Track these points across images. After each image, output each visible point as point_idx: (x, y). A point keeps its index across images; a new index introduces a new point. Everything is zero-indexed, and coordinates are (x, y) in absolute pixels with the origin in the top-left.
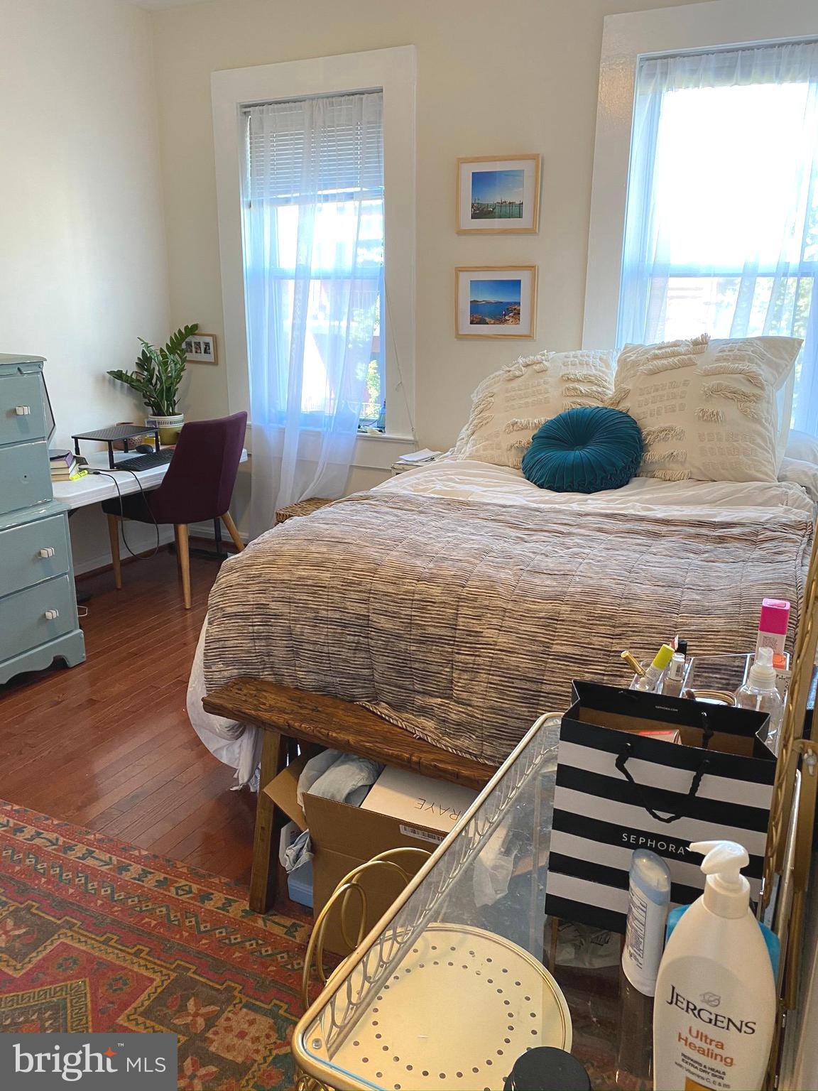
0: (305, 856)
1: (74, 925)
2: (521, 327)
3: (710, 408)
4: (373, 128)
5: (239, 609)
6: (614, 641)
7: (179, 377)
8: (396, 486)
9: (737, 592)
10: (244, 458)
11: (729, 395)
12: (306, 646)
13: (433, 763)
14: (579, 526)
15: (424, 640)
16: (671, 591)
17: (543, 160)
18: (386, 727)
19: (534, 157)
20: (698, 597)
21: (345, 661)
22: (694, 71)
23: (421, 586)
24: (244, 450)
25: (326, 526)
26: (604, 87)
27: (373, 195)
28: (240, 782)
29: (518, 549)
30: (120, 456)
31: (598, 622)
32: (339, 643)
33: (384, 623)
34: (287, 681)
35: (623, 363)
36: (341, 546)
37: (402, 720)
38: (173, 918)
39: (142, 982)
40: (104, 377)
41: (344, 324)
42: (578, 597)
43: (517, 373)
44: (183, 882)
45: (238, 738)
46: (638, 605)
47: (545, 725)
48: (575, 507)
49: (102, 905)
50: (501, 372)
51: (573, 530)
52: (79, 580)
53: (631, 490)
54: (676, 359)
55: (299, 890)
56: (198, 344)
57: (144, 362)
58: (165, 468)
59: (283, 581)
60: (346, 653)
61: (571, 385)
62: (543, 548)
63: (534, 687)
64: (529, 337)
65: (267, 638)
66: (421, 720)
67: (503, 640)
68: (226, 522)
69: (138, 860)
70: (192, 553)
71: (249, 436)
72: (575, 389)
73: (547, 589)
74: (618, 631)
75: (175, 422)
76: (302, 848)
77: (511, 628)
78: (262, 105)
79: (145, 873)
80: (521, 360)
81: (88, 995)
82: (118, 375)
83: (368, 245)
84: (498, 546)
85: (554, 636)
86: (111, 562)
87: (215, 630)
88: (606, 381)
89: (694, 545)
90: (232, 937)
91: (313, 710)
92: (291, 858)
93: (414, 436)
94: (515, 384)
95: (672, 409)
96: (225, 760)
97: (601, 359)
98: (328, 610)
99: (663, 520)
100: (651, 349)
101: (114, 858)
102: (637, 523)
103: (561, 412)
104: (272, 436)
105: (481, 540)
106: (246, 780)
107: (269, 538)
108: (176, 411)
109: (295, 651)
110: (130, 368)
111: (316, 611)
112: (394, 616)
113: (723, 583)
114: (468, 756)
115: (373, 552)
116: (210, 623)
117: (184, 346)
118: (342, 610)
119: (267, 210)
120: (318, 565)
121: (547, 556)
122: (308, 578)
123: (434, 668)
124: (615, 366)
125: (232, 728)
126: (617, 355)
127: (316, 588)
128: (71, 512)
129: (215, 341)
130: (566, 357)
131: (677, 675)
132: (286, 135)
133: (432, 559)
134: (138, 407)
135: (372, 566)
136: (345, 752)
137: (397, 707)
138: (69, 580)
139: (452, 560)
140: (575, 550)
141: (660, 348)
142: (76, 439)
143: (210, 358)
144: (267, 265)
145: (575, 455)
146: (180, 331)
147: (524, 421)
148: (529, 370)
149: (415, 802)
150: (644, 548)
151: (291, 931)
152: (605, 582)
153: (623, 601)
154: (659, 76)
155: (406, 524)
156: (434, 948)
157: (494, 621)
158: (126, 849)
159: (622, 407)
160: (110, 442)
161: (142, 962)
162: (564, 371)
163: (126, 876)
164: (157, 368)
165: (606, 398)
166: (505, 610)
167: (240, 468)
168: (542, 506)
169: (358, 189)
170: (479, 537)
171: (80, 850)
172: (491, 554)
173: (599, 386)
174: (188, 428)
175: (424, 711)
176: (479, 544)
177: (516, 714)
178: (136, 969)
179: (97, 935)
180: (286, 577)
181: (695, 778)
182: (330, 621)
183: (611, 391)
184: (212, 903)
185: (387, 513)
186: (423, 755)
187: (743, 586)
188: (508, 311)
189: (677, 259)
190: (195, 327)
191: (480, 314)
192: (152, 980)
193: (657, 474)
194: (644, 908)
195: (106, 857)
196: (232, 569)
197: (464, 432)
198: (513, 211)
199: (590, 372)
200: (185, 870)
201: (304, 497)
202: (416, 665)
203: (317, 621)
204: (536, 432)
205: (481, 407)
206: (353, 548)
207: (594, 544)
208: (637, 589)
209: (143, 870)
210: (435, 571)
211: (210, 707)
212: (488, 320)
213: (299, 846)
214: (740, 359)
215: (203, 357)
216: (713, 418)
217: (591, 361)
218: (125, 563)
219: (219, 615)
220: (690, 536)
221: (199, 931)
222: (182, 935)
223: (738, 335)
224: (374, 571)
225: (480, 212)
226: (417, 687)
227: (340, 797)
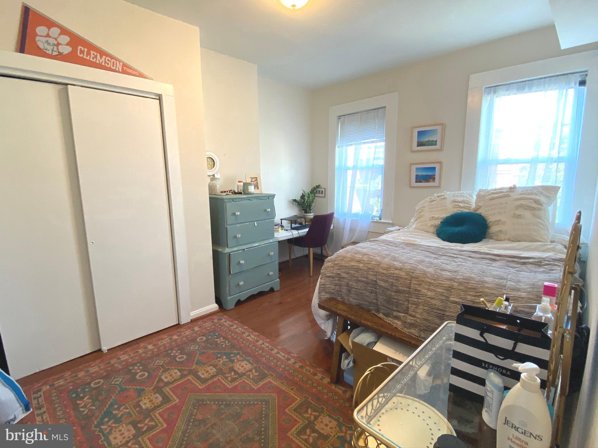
0: (351, 364)
1: (273, 375)
2: (436, 183)
3: (518, 212)
4: (382, 119)
5: (331, 275)
6: (476, 298)
7: (313, 201)
8: (385, 237)
9: (532, 283)
10: (332, 227)
11: (526, 208)
12: (353, 289)
13: (400, 337)
14: (461, 255)
15: (398, 291)
16: (501, 281)
17: (445, 126)
18: (382, 322)
19: (441, 124)
20: (514, 284)
21: (368, 296)
22: (507, 90)
23: (397, 272)
24: (332, 225)
25: (361, 249)
26: (470, 99)
27: (382, 141)
28: (328, 336)
29: (435, 261)
30: (293, 225)
31: (469, 290)
32: (366, 290)
33: (382, 284)
34: (346, 301)
35: (478, 196)
36: (367, 256)
37: (389, 320)
38: (304, 379)
39: (294, 400)
40: (290, 201)
41: (368, 185)
42: (461, 280)
43: (434, 199)
44: (308, 368)
45: (328, 320)
46: (487, 285)
47: (447, 325)
48: (459, 248)
49: (282, 370)
50: (427, 199)
51: (458, 256)
52: (280, 264)
53: (483, 243)
54: (502, 194)
55: (348, 378)
56: (319, 191)
57: (303, 197)
58: (307, 230)
59: (346, 266)
60: (368, 294)
61: (457, 204)
62: (446, 262)
63: (442, 312)
64: (439, 187)
65: (340, 285)
66: (396, 321)
67: (429, 293)
68: (325, 248)
69: (293, 357)
70: (314, 258)
71: (334, 221)
72: (458, 205)
73: (448, 276)
74: (478, 294)
75: (311, 216)
76: (350, 361)
77: (433, 289)
78: (345, 115)
79: (296, 362)
80: (436, 195)
81: (277, 400)
82: (295, 200)
83: (378, 158)
84: (427, 259)
85: (451, 294)
86: (289, 259)
87: (322, 281)
88: (471, 202)
89: (512, 265)
90: (324, 391)
91: (355, 312)
92: (347, 364)
93: (392, 221)
94: (434, 203)
95: (500, 213)
96: (323, 328)
97: (469, 194)
98: (361, 277)
99: (497, 255)
100: (491, 191)
101: (286, 355)
102: (485, 255)
103: (452, 213)
104: (341, 220)
105: (420, 257)
106: (330, 336)
107: (341, 252)
108: (311, 212)
109: (349, 291)
110: (298, 198)
111: (357, 277)
112: (385, 281)
113: (525, 280)
114: (414, 336)
115: (378, 258)
116: (321, 279)
117: (315, 192)
118: (367, 278)
119: (344, 148)
120: (359, 261)
121: (447, 265)
122: (355, 266)
123: (401, 302)
124: (475, 197)
125: (327, 316)
126: (476, 193)
127: (358, 269)
128: (279, 242)
129: (325, 190)
130: (454, 194)
131: (505, 309)
132: (352, 124)
133: (401, 262)
134: (300, 210)
135: (378, 263)
136: (367, 329)
137: (387, 315)
138: (277, 263)
139: (409, 263)
140: (459, 263)
141: (494, 190)
142: (281, 220)
143: (323, 195)
144: (343, 166)
145: (457, 229)
146: (314, 187)
147: (437, 216)
148: (439, 198)
149: (393, 351)
150: (490, 265)
151: (345, 392)
152: (473, 276)
153: (480, 283)
154: (492, 93)
155: (390, 250)
156: (401, 403)
157: (426, 287)
158: (289, 353)
159: (479, 212)
160: (291, 221)
161: (294, 392)
162: (453, 198)
163: (290, 362)
164: (306, 198)
165: (471, 209)
166: (430, 283)
167: (330, 231)
168: (445, 247)
169: (376, 139)
170: (419, 256)
171: (275, 351)
172: (424, 262)
173: (468, 204)
174: (316, 217)
175: (397, 318)
176: (419, 258)
177: (435, 322)
178: (292, 394)
179: (280, 380)
180: (347, 265)
181: (514, 344)
182: (363, 282)
183: (473, 206)
184: (317, 377)
185: (383, 246)
186: (397, 334)
187: (534, 281)
188: (432, 178)
189: (502, 157)
190: (319, 185)
191: (419, 179)
192: (297, 399)
193: (494, 238)
194: (492, 392)
195: (283, 354)
196: (329, 261)
197: (412, 220)
198: (434, 143)
199: (464, 199)
200: (308, 364)
201: (351, 241)
202: (394, 301)
203: (358, 281)
204: (442, 220)
205: (420, 211)
206: (372, 257)
207: (467, 262)
208: (486, 279)
209: (295, 361)
210: (402, 267)
211: (321, 307)
212: (422, 181)
213: (349, 360)
214: (532, 194)
215: (321, 195)
216: (519, 216)
217: (465, 195)
218: (293, 259)
219: (324, 276)
220: (509, 261)
221: (313, 386)
222: (307, 386)
223: (530, 185)
224: (379, 265)
225: (420, 144)
226: (394, 308)
227: (365, 344)
